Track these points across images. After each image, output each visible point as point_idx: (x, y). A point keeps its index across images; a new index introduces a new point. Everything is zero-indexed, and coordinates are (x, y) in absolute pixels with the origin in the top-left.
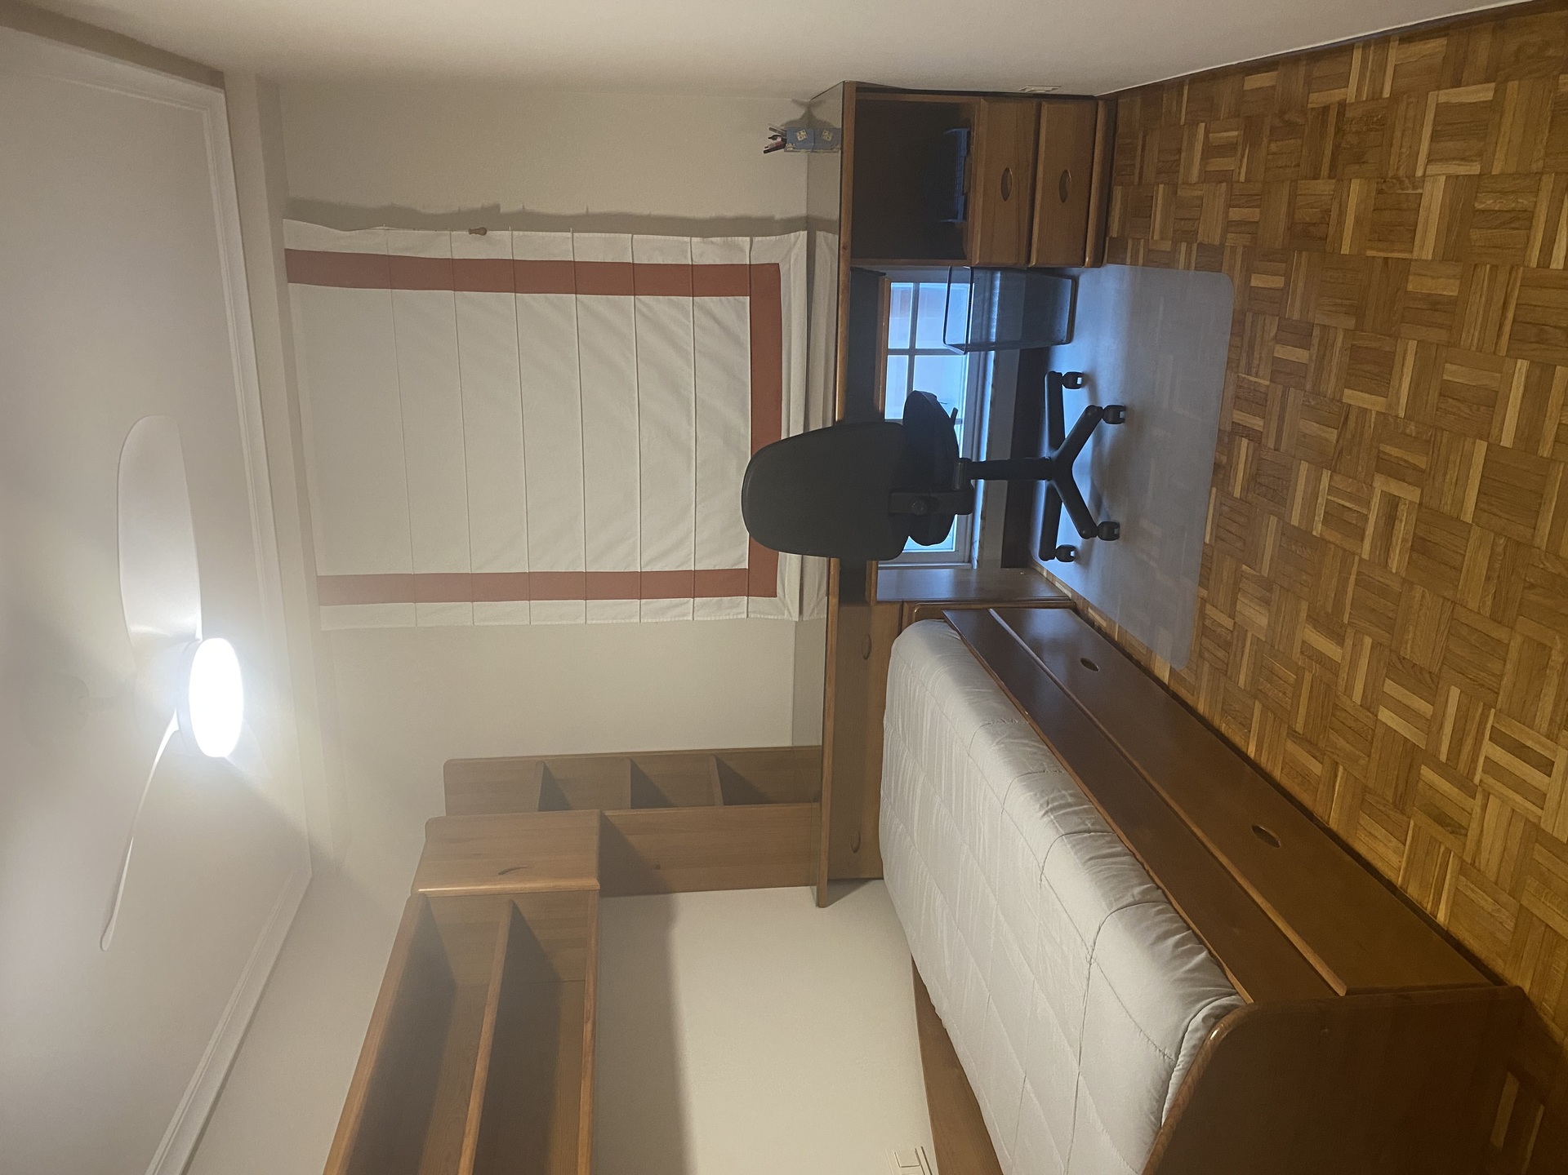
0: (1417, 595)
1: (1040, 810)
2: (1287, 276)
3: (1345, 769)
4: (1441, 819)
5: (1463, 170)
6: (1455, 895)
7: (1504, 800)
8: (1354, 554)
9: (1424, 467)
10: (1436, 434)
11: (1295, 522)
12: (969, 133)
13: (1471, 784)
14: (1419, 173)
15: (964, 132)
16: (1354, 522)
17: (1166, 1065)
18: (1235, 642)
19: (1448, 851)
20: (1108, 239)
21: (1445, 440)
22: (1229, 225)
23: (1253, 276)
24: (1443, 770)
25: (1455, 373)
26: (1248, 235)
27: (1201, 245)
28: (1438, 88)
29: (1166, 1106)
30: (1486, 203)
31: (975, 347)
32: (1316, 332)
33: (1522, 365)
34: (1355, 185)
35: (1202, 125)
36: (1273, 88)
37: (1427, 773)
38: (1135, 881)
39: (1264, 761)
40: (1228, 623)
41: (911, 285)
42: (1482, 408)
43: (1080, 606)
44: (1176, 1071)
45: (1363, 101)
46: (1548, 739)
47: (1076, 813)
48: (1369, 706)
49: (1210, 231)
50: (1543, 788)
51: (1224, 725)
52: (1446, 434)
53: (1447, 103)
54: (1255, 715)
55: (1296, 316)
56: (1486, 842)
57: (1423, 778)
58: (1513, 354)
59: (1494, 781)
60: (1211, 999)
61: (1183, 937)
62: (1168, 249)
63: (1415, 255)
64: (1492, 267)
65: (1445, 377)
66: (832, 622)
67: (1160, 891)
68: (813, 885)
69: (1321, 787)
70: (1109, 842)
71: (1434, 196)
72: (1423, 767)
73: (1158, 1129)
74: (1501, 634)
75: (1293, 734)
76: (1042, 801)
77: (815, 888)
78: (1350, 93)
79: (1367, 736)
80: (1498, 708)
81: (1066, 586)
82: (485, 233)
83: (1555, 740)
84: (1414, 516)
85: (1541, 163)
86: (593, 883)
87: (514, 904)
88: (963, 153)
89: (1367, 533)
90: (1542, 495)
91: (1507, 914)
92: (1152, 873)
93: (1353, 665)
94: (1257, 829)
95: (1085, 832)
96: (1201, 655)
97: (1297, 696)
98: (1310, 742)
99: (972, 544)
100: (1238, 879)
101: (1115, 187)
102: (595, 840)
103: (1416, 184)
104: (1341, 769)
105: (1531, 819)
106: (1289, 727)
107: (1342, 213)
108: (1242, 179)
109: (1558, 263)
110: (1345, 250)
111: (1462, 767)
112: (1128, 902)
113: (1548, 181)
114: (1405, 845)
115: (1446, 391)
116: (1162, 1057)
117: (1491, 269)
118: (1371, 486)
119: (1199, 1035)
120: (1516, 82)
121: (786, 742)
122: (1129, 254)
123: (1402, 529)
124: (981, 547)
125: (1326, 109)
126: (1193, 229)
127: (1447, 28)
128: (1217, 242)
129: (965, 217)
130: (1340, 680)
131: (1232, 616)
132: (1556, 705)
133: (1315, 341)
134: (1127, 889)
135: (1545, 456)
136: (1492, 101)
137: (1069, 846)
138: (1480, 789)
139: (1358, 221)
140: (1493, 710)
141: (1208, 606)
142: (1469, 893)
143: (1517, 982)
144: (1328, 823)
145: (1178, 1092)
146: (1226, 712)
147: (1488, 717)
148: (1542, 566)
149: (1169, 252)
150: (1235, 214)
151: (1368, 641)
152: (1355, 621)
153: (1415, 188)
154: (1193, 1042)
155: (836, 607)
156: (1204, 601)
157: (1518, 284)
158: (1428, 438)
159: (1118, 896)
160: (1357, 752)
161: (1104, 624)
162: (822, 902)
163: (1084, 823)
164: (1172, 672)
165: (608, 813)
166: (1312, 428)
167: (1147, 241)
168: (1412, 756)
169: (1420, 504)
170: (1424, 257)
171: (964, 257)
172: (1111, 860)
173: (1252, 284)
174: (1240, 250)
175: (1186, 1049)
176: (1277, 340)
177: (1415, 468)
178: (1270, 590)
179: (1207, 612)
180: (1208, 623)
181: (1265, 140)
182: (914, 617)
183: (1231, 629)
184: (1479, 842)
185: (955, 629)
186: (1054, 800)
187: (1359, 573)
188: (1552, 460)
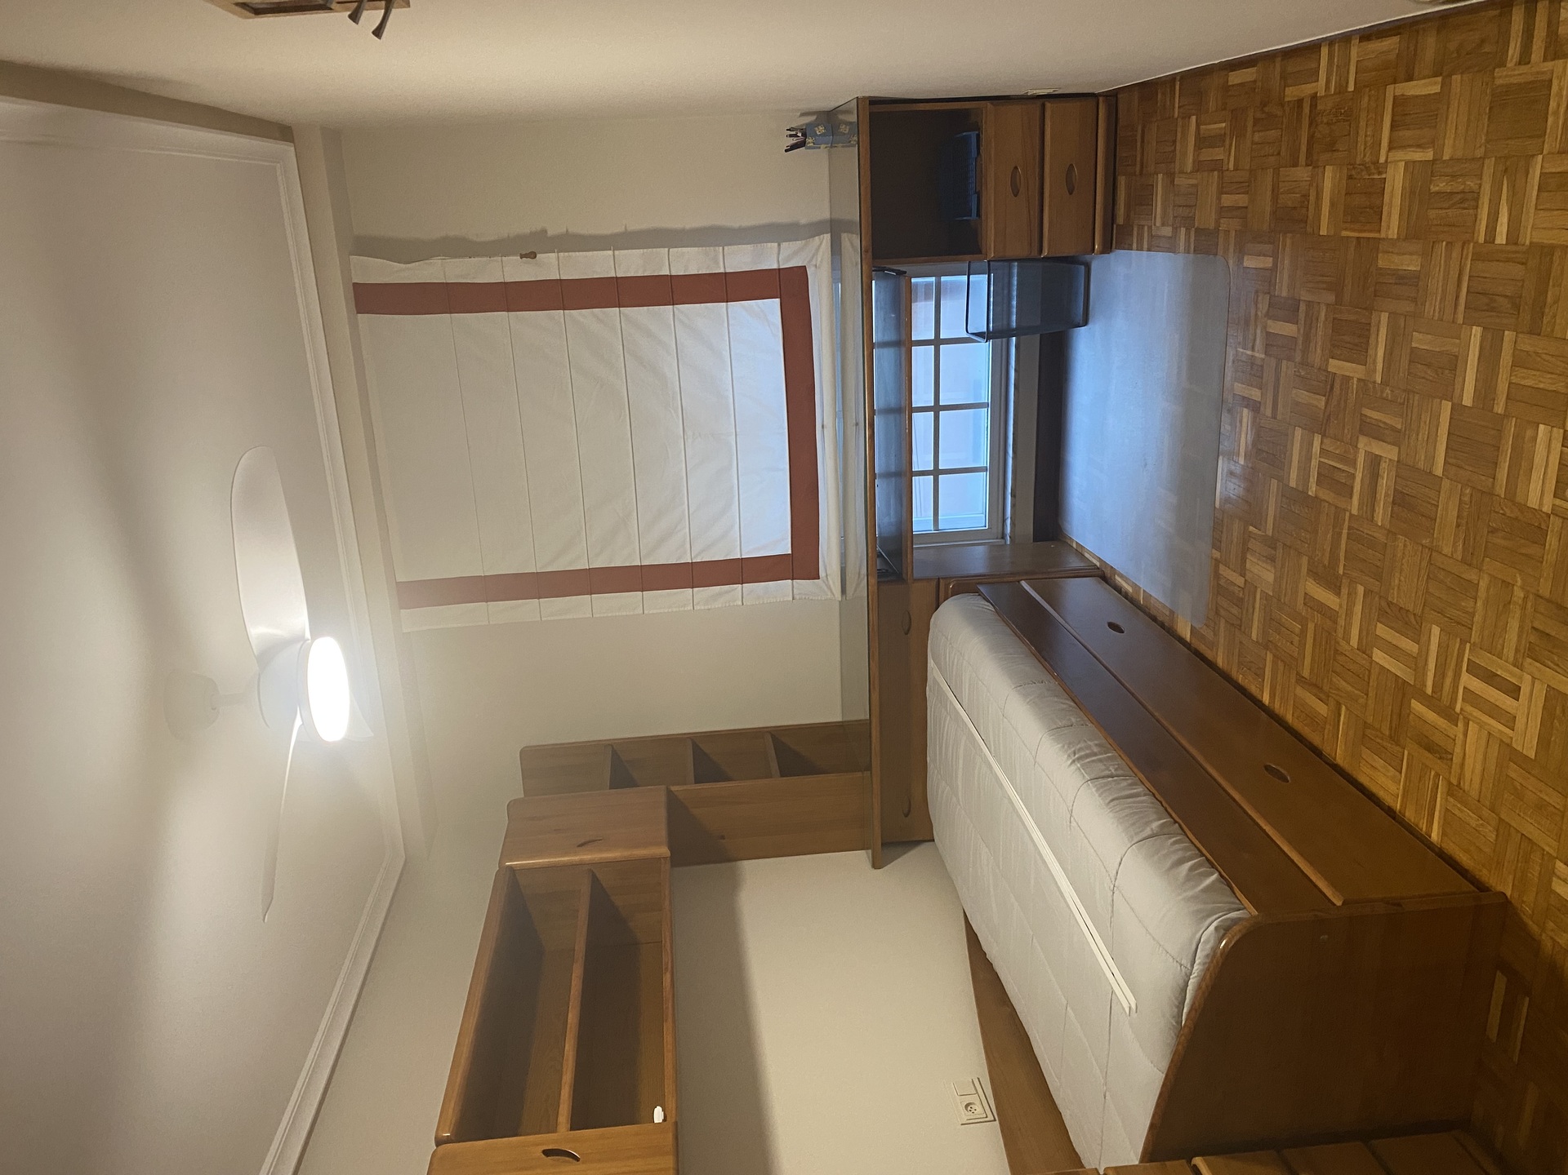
0: (1400, 544)
1: (1068, 759)
2: (1275, 255)
3: (1347, 708)
4: (1430, 747)
5: (1418, 156)
6: (1445, 813)
7: (1481, 725)
8: (1345, 510)
9: (1399, 427)
10: (1408, 397)
11: (1293, 484)
12: (978, 136)
13: (1453, 712)
14: (1382, 160)
15: (973, 134)
16: (1344, 481)
17: (1183, 974)
18: (1246, 599)
19: (1437, 775)
20: (1115, 226)
21: (1416, 403)
22: (1223, 211)
23: (1246, 258)
24: (1430, 702)
25: (1421, 341)
26: (1238, 220)
27: (1197, 230)
28: (1395, 82)
29: (1185, 1010)
30: (1440, 185)
31: (996, 334)
32: (1303, 307)
33: (1477, 331)
34: (1329, 171)
35: (1194, 118)
36: (1255, 81)
37: (1416, 705)
38: (1155, 816)
39: (1277, 707)
40: (1240, 581)
41: (933, 279)
42: (1447, 371)
43: (1108, 573)
44: (1193, 978)
45: (1332, 95)
46: (1515, 666)
47: (1100, 760)
48: (1364, 649)
49: (1206, 217)
50: (1513, 712)
51: (1241, 676)
52: (1417, 397)
53: (1403, 95)
54: (1267, 664)
55: (1284, 294)
56: (1469, 762)
57: (1413, 711)
58: (1469, 322)
59: (1472, 709)
60: (1221, 914)
61: (1195, 864)
62: (1170, 235)
63: (1383, 235)
64: (1447, 243)
65: (1414, 345)
66: (872, 601)
67: (1177, 825)
68: (868, 849)
69: (1328, 726)
70: (1131, 785)
71: (1396, 180)
72: (1413, 701)
73: (1180, 1031)
74: (1472, 575)
75: (1301, 680)
76: (1069, 752)
77: (870, 851)
78: (1320, 87)
79: (1364, 676)
80: (1472, 642)
81: (1094, 556)
82: (535, 257)
83: (1521, 668)
84: (1393, 473)
85: (1483, 149)
86: (664, 851)
87: (592, 872)
88: (974, 154)
89: (1355, 491)
90: (1499, 448)
91: (1490, 828)
92: (1169, 810)
93: (1349, 613)
94: (1267, 768)
95: (1108, 777)
96: (1217, 613)
97: (1303, 645)
98: (1316, 686)
99: (1004, 521)
100: (1249, 812)
101: (1119, 177)
102: (662, 812)
103: (1380, 170)
104: (1344, 708)
105: (1504, 740)
106: (1298, 674)
107: (1319, 197)
108: (1231, 167)
109: (1502, 239)
110: (1323, 232)
111: (1446, 700)
112: (1146, 835)
113: (1490, 164)
114: (1401, 773)
115: (1415, 356)
116: (1179, 968)
117: (1447, 245)
118: (1356, 447)
119: (1209, 946)
120: (1459, 76)
121: (836, 717)
122: (1135, 240)
123: (1385, 483)
124: (1013, 524)
125: (1300, 101)
126: (1190, 215)
127: (1399, 27)
128: (1212, 226)
129: (979, 215)
130: (1339, 627)
131: (1243, 575)
132: (1520, 636)
133: (1302, 315)
134: (1148, 823)
135: (1499, 412)
136: (1439, 93)
137: (1094, 790)
138: (1461, 717)
139: (1332, 204)
140: (1468, 645)
141: (1222, 567)
142: (1457, 812)
143: (1500, 888)
144: (1335, 759)
145: (1195, 998)
146: (1242, 664)
147: (1465, 650)
148: (1501, 512)
149: (1171, 237)
150: (1228, 200)
151: (1361, 589)
152: (1349, 572)
153: (1380, 173)
154: (1205, 953)
155: (876, 587)
156: (1217, 562)
157: (1470, 258)
158: (1402, 401)
159: (1138, 830)
160: (1356, 692)
161: (1130, 589)
162: (876, 864)
163: (1108, 769)
164: (1193, 629)
165: (674, 788)
166: (1303, 396)
167: (1150, 228)
168: (1404, 691)
169: (1398, 461)
170: (1390, 237)
171: (980, 252)
172: (1131, 800)
173: (1245, 264)
174: (1233, 233)
175: (1199, 958)
176: (1268, 315)
177: (1394, 429)
178: (1275, 549)
179: (1221, 572)
180: (1222, 582)
181: (1249, 129)
182: (950, 592)
183: (1243, 586)
184: (1462, 765)
185: (988, 601)
186: (1080, 750)
187: (1350, 528)
188: (1506, 416)
